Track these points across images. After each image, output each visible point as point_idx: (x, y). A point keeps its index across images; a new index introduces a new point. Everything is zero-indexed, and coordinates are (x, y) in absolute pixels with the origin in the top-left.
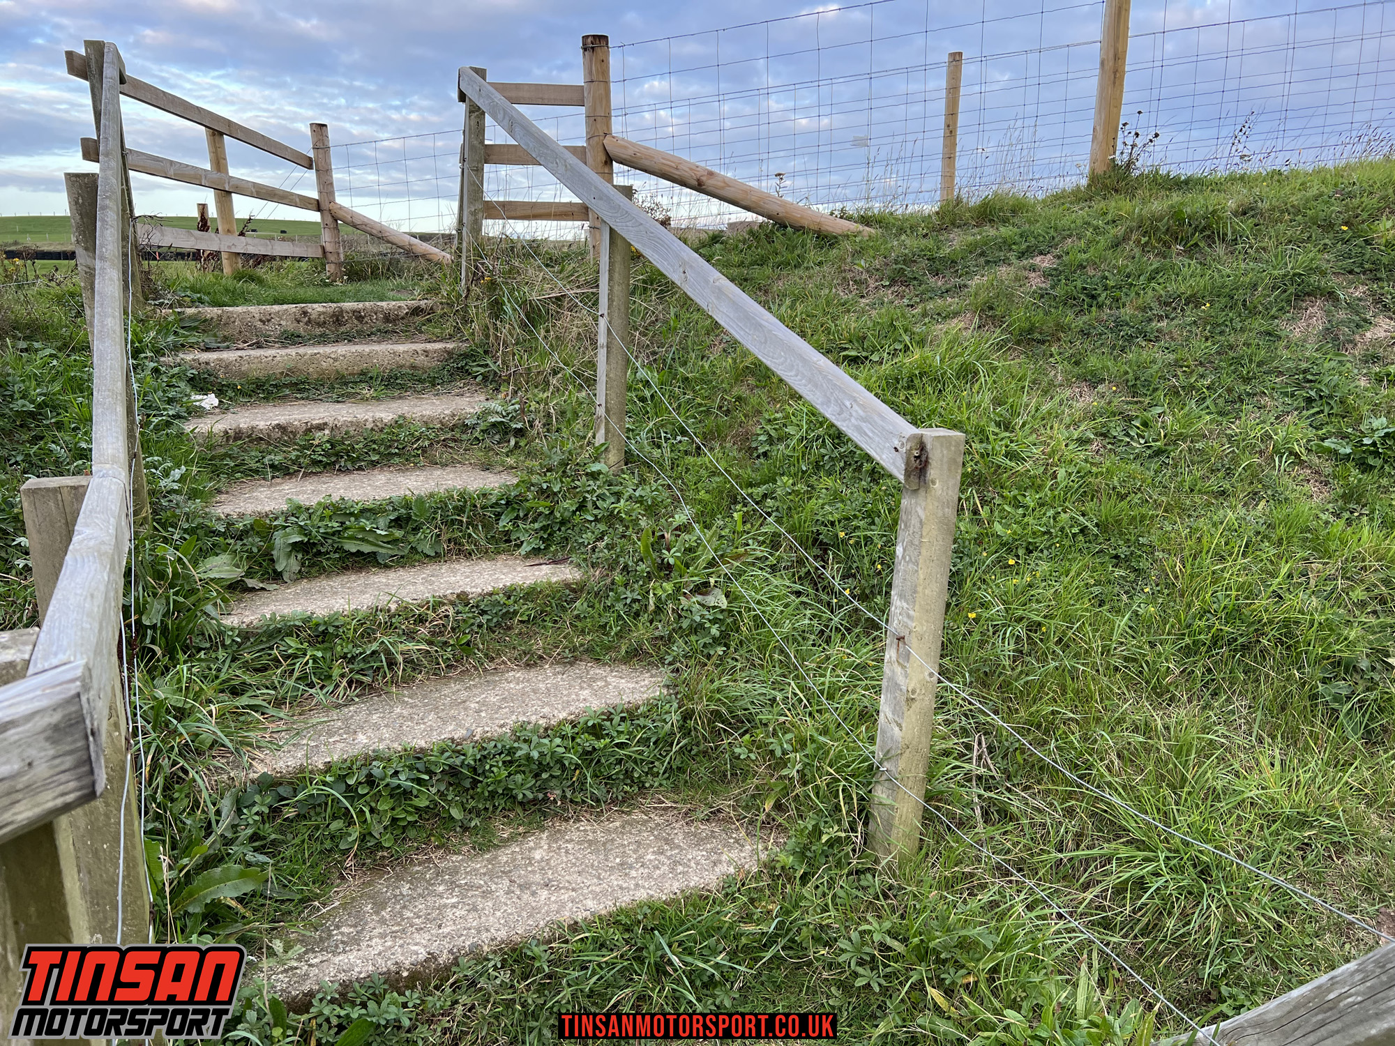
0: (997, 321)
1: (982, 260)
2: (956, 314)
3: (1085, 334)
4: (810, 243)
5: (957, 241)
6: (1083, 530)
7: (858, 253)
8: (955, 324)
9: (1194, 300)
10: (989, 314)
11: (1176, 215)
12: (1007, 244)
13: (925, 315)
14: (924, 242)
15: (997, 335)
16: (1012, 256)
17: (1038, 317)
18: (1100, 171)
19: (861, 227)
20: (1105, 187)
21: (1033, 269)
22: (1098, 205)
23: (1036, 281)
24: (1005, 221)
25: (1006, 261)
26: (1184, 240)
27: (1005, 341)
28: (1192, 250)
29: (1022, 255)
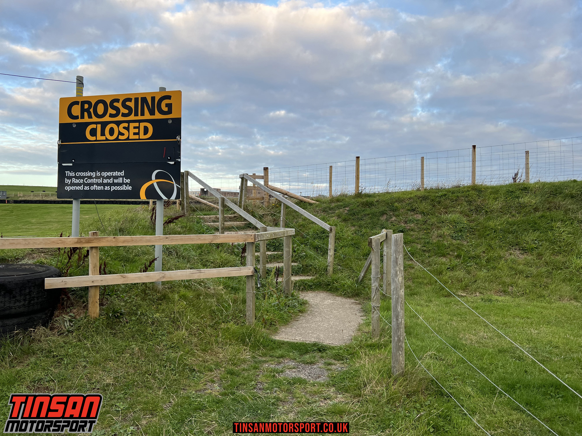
0: (340, 218)
1: (337, 208)
2: (334, 217)
3: (353, 219)
4: (308, 205)
5: (333, 205)
6: (352, 244)
7: (316, 207)
8: (334, 218)
9: (368, 215)
10: (339, 216)
11: (367, 202)
12: (341, 206)
13: (329, 217)
14: (328, 205)
15: (340, 220)
16: (342, 207)
17: (346, 217)
18: (356, 194)
19: (316, 202)
20: (357, 196)
21: (346, 210)
22: (356, 199)
23: (346, 212)
24: (341, 202)
25: (341, 208)
26: (368, 205)
27: (341, 221)
28: (369, 207)
29: (344, 207)
